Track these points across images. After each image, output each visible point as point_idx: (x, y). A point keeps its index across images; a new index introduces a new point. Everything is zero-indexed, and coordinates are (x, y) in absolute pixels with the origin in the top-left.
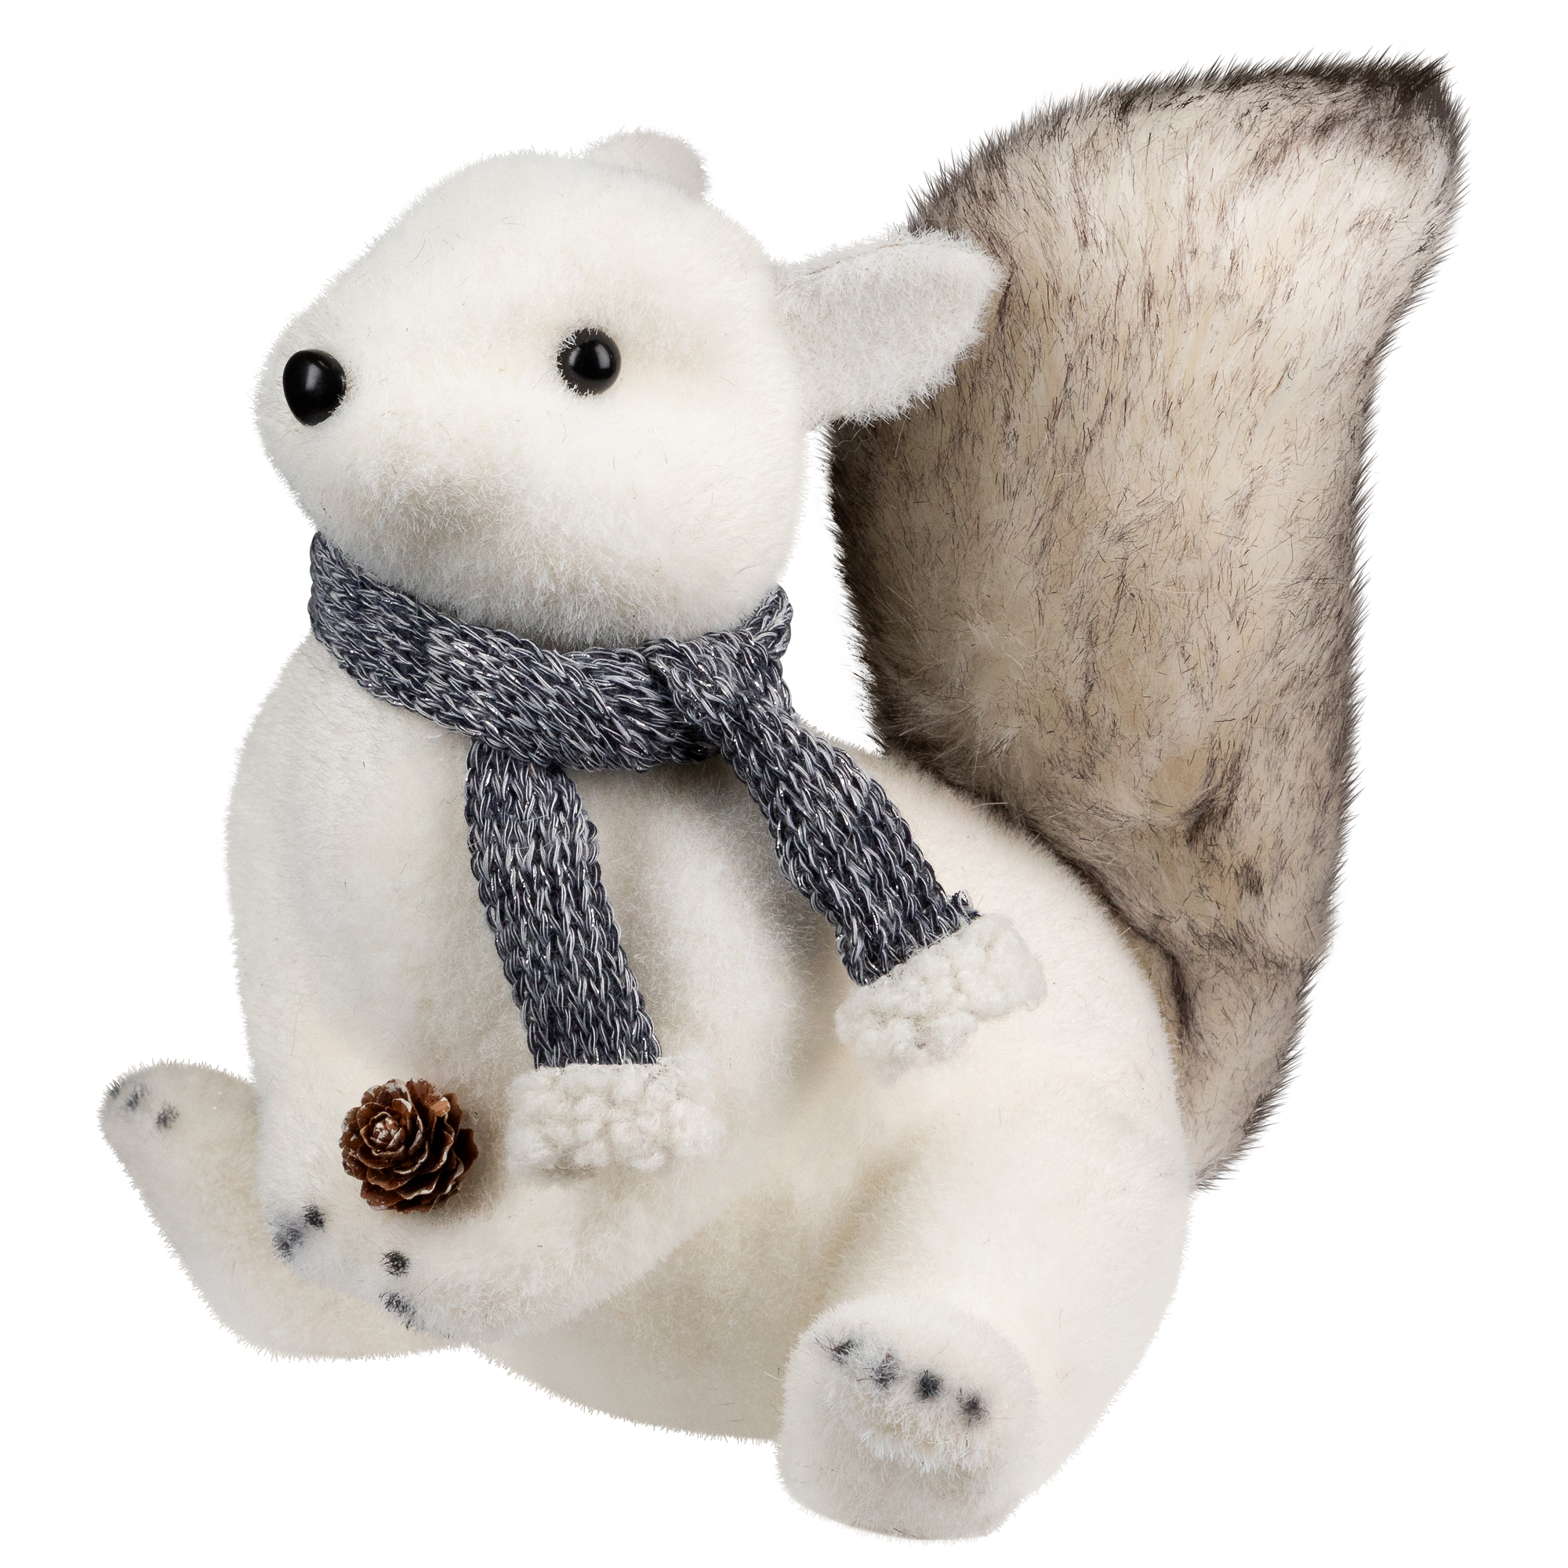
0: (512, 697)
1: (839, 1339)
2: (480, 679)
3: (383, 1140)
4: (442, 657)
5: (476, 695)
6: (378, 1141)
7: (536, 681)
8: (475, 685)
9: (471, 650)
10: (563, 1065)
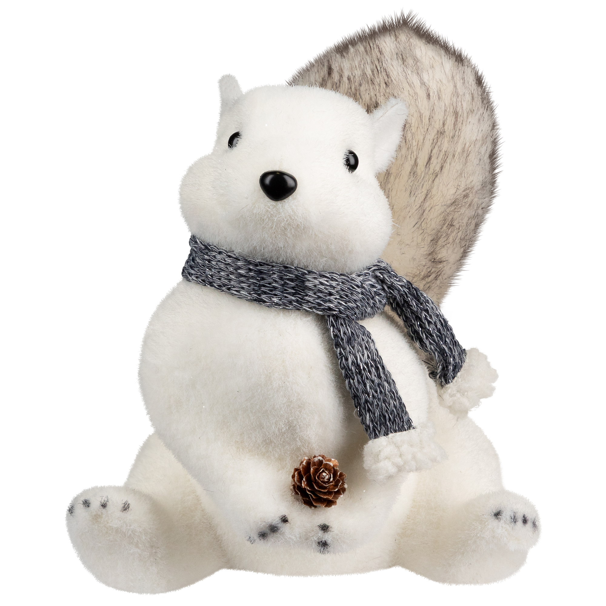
0: (347, 296)
1: (495, 511)
2: (333, 291)
3: (328, 479)
4: (314, 286)
5: (332, 298)
6: (326, 480)
7: (354, 288)
8: (331, 294)
9: (327, 281)
10: (387, 434)
